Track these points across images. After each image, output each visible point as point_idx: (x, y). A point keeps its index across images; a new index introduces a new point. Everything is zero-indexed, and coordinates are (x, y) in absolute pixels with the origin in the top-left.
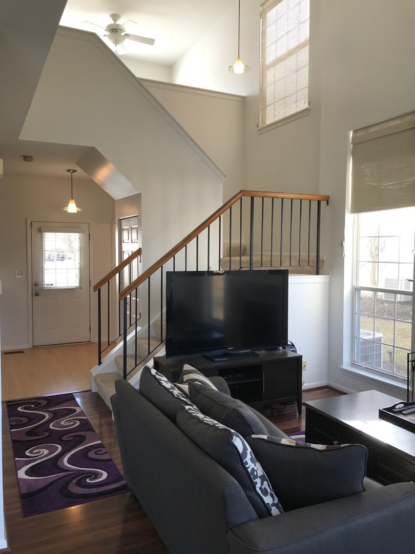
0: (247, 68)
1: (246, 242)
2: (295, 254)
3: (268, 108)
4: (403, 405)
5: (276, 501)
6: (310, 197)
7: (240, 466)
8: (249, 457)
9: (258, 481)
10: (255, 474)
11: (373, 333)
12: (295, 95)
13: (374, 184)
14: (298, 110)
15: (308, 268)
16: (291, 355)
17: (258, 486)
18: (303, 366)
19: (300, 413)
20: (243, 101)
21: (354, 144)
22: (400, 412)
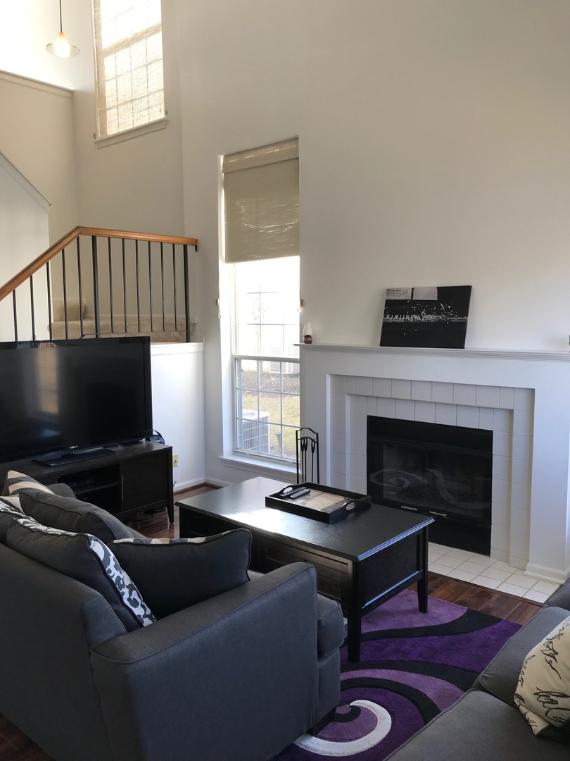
0: (75, 51)
1: (88, 300)
2: (157, 315)
3: (108, 112)
4: (291, 489)
5: (149, 612)
6: (173, 240)
7: (102, 577)
8: (112, 563)
9: (126, 591)
10: (122, 583)
11: (257, 412)
12: (146, 99)
13: (251, 227)
14: (152, 120)
15: (176, 334)
16: (157, 447)
17: (126, 597)
18: (173, 461)
19: (172, 520)
20: (72, 96)
21: (226, 173)
22: (288, 497)
